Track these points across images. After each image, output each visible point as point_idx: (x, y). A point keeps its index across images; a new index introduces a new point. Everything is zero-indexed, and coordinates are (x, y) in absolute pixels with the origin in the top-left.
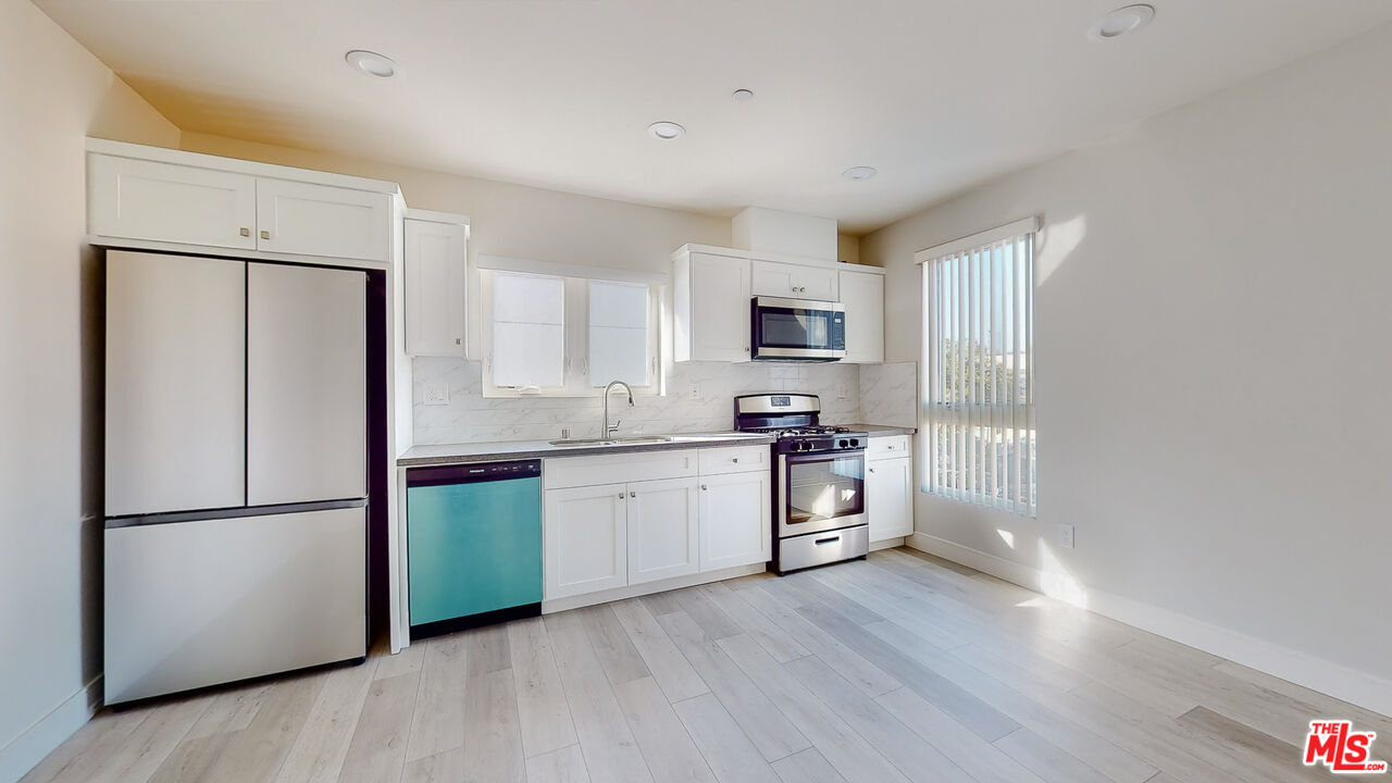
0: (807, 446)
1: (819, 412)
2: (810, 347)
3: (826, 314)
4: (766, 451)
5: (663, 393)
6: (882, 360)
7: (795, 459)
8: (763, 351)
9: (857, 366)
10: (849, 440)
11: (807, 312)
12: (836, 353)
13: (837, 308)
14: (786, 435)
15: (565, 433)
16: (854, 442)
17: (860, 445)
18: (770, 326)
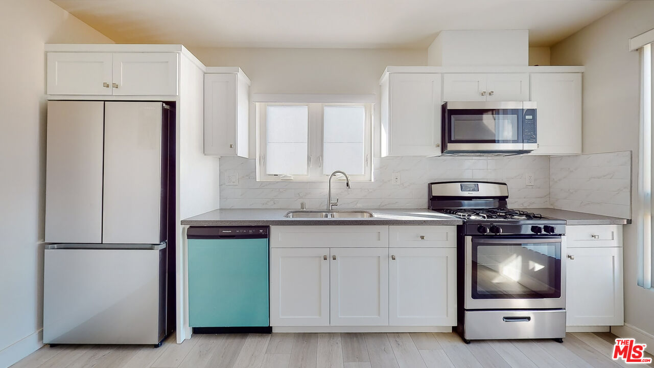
0: (495, 229)
1: (507, 197)
2: (498, 141)
3: (514, 112)
4: (452, 232)
5: (373, 180)
6: (580, 152)
7: (482, 241)
8: (451, 147)
9: (548, 158)
10: (542, 226)
11: (493, 111)
12: (526, 146)
13: (527, 106)
14: (473, 217)
15: (302, 205)
16: (550, 229)
17: (556, 232)
18: (459, 126)
